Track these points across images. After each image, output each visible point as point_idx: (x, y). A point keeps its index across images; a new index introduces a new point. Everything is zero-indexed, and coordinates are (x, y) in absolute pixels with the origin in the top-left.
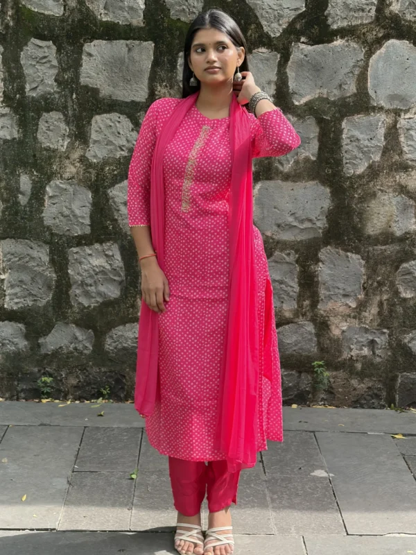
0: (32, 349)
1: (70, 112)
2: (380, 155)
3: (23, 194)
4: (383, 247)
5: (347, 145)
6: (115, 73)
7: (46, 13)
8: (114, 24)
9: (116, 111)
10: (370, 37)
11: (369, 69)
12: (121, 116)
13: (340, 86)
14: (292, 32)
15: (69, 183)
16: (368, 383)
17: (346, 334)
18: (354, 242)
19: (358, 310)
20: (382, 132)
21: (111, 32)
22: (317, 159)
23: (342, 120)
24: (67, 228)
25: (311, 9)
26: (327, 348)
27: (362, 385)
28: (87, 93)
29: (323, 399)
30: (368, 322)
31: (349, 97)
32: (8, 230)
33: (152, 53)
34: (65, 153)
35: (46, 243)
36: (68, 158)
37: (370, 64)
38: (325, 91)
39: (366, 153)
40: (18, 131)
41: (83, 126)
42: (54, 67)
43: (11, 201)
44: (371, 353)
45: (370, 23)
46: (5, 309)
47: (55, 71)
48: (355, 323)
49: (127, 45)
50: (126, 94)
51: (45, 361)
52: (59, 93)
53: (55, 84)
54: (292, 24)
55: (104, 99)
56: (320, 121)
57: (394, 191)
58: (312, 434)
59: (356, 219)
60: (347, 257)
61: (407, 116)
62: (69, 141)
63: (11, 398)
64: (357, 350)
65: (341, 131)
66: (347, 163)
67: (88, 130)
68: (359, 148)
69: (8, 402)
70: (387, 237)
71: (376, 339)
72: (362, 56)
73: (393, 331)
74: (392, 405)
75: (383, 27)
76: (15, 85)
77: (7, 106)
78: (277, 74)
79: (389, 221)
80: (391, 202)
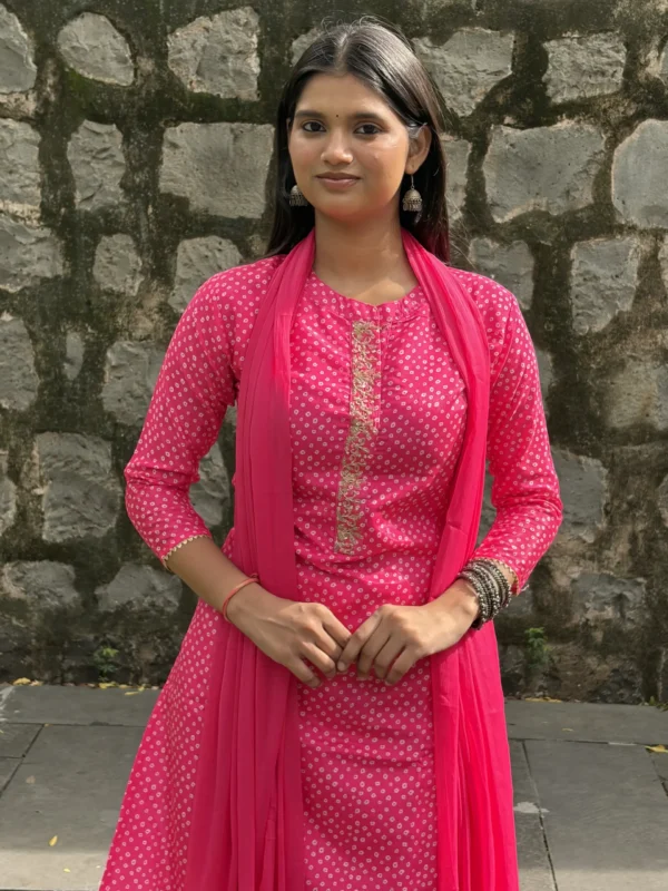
0: (85, 604)
1: (143, 234)
2: (631, 302)
3: (69, 361)
4: (637, 448)
5: (578, 285)
6: (214, 173)
7: (107, 81)
8: (213, 97)
9: (215, 233)
10: (614, 116)
11: (613, 167)
12: (224, 241)
13: (568, 192)
14: (491, 109)
15: (143, 345)
16: (613, 663)
17: (578, 584)
18: (591, 440)
19: (597, 547)
20: (633, 265)
21: (207, 110)
22: (532, 307)
23: (571, 247)
24: (140, 416)
25: (521, 72)
26: (548, 607)
27: (605, 666)
28: (171, 205)
29: (541, 688)
30: (613, 566)
31: (582, 210)
32: (48, 418)
34: (136, 298)
35: (106, 438)
36: (140, 306)
37: (615, 158)
38: (544, 201)
39: (609, 300)
40: (64, 265)
41: (165, 257)
42: (119, 164)
43: (53, 374)
44: (619, 615)
45: (615, 94)
46: (42, 541)
47: (120, 172)
48: (593, 567)
49: (232, 130)
50: (231, 207)
51: (106, 624)
52: (125, 205)
53: (121, 191)
54: (490, 96)
55: (196, 215)
56: (536, 249)
57: (655, 358)
58: (520, 744)
59: (593, 403)
60: (580, 462)
62: (142, 279)
63: (52, 681)
64: (594, 611)
65: (568, 264)
66: (578, 315)
67: (172, 262)
68: (599, 292)
69: (48, 687)
70: (643, 432)
71: (627, 594)
72: (602, 146)
73: (652, 581)
74: (652, 698)
75: (634, 100)
76: (59, 193)
77: (48, 226)
78: (468, 175)
79: (646, 406)
80: (648, 376)
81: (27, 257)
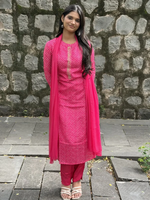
0: (21, 102)
1: (32, 35)
2: (119, 48)
3: (18, 58)
4: (120, 74)
5: (110, 45)
6: (45, 24)
7: (25, 7)
8: (44, 10)
9: (45, 35)
10: (116, 14)
11: (116, 23)
12: (46, 36)
14: (94, 13)
15: (32, 55)
16: (116, 112)
17: (110, 98)
18: (112, 72)
19: (113, 91)
20: (120, 41)
21: (43, 12)
22: (102, 49)
23: (109, 38)
24: (31, 68)
25: (100, 6)
26: (104, 102)
27: (114, 112)
28: (37, 30)
29: (103, 116)
30: (116, 95)
31: (111, 31)
32: (15, 69)
33: (55, 18)
35: (25, 72)
36: (31, 48)
38: (104, 29)
40: (17, 41)
41: (36, 39)
42: (27, 22)
43: (15, 60)
44: (117, 103)
45: (116, 10)
46: (14, 91)
47: (27, 24)
48: (112, 95)
49: (48, 16)
50: (48, 30)
51: (25, 106)
52: (28, 30)
53: (27, 27)
54: (94, 10)
55: (41, 32)
56: (102, 38)
57: (123, 58)
59: (112, 66)
60: (110, 76)
61: (127, 37)
62: (31, 43)
63: (16, 116)
64: (113, 103)
65: (108, 41)
66: (110, 50)
68: (114, 46)
69: (15, 117)
70: (121, 71)
71: (118, 100)
72: (114, 20)
73: (123, 97)
74: (122, 118)
75: (120, 11)
76: (16, 27)
77: (14, 33)
78: (90, 25)
79: (122, 66)
80: (122, 61)
81: (10, 39)
